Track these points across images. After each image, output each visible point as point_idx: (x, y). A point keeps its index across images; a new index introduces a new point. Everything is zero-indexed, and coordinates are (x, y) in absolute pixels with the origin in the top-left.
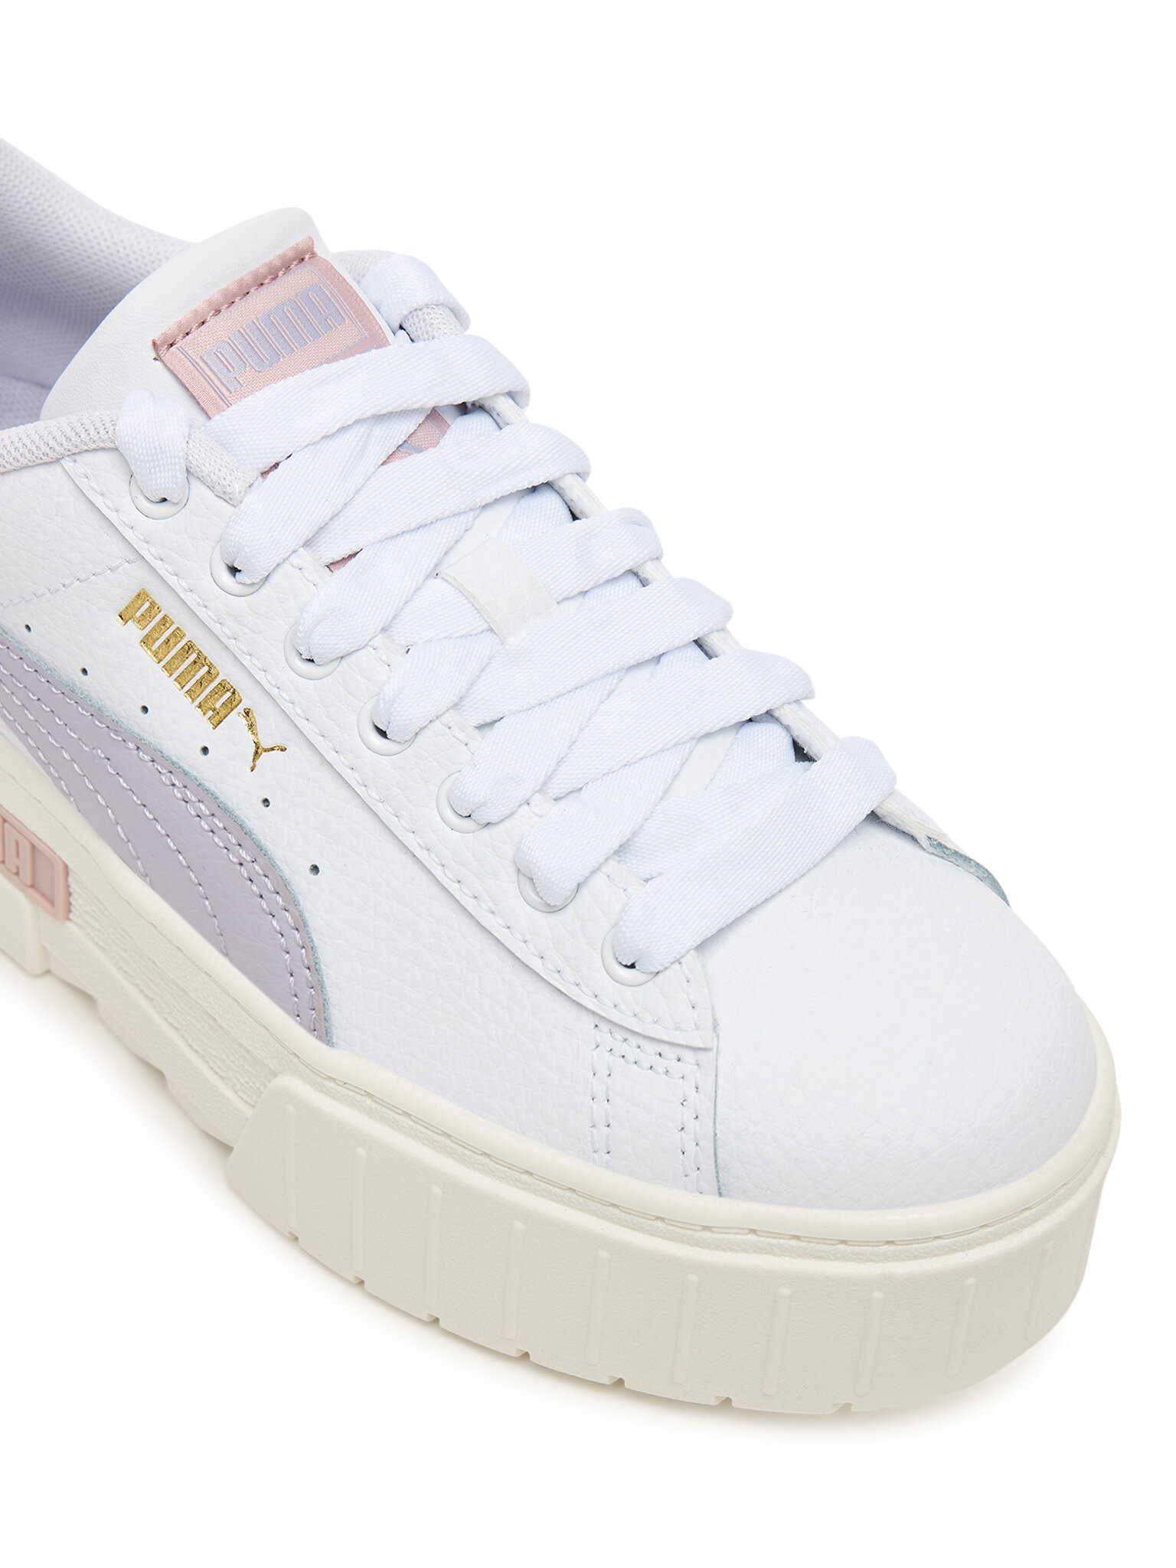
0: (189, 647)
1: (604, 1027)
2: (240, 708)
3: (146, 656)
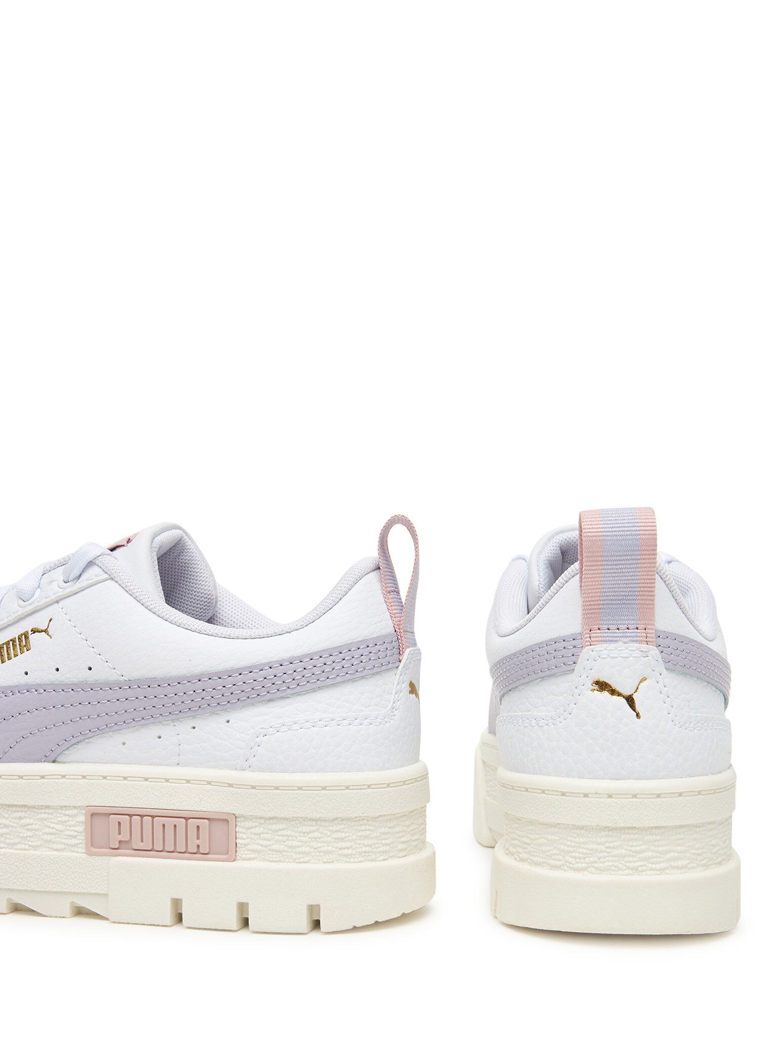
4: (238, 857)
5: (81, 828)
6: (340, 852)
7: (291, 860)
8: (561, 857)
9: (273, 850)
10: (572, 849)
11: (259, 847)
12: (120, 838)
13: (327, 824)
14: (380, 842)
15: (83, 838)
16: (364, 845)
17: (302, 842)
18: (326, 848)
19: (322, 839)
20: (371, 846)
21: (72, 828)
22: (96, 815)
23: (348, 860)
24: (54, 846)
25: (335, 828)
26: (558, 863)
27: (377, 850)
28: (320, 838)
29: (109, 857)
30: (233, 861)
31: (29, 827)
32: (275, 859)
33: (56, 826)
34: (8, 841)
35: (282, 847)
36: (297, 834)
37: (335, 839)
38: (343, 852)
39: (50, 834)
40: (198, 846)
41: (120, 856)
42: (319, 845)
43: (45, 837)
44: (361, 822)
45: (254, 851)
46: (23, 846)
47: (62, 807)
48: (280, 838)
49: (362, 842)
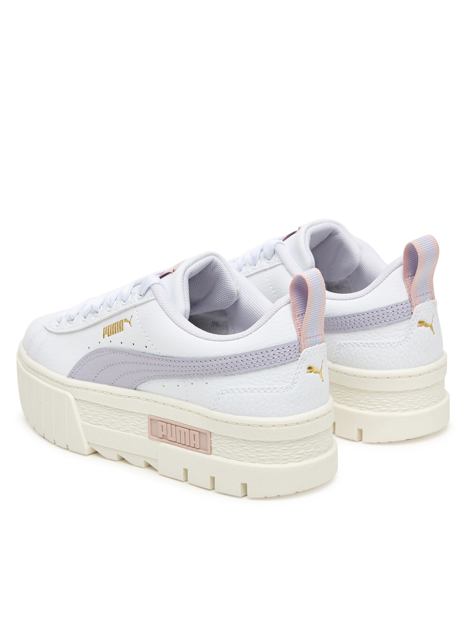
4: (212, 453)
5: (147, 425)
6: (259, 458)
7: (235, 459)
8: (408, 405)
9: (227, 453)
10: (413, 400)
11: (221, 450)
12: (163, 433)
13: (252, 443)
14: (282, 454)
15: (147, 430)
16: (272, 455)
17: (240, 450)
18: (252, 455)
19: (249, 451)
20: (276, 456)
21: (143, 424)
22: (152, 420)
23: (264, 462)
24: (136, 432)
25: (256, 446)
26: (407, 408)
27: (281, 458)
28: (248, 450)
29: (158, 442)
30: (210, 454)
31: (125, 420)
32: (228, 457)
33: (136, 422)
34: (116, 426)
35: (231, 452)
36: (238, 446)
37: (256, 451)
38: (260, 458)
39: (134, 425)
40: (195, 444)
41: (163, 442)
42: (249, 453)
43: (132, 427)
44: (270, 444)
45: (218, 451)
46: (123, 430)
47: (138, 414)
48: (230, 447)
49: (271, 454)
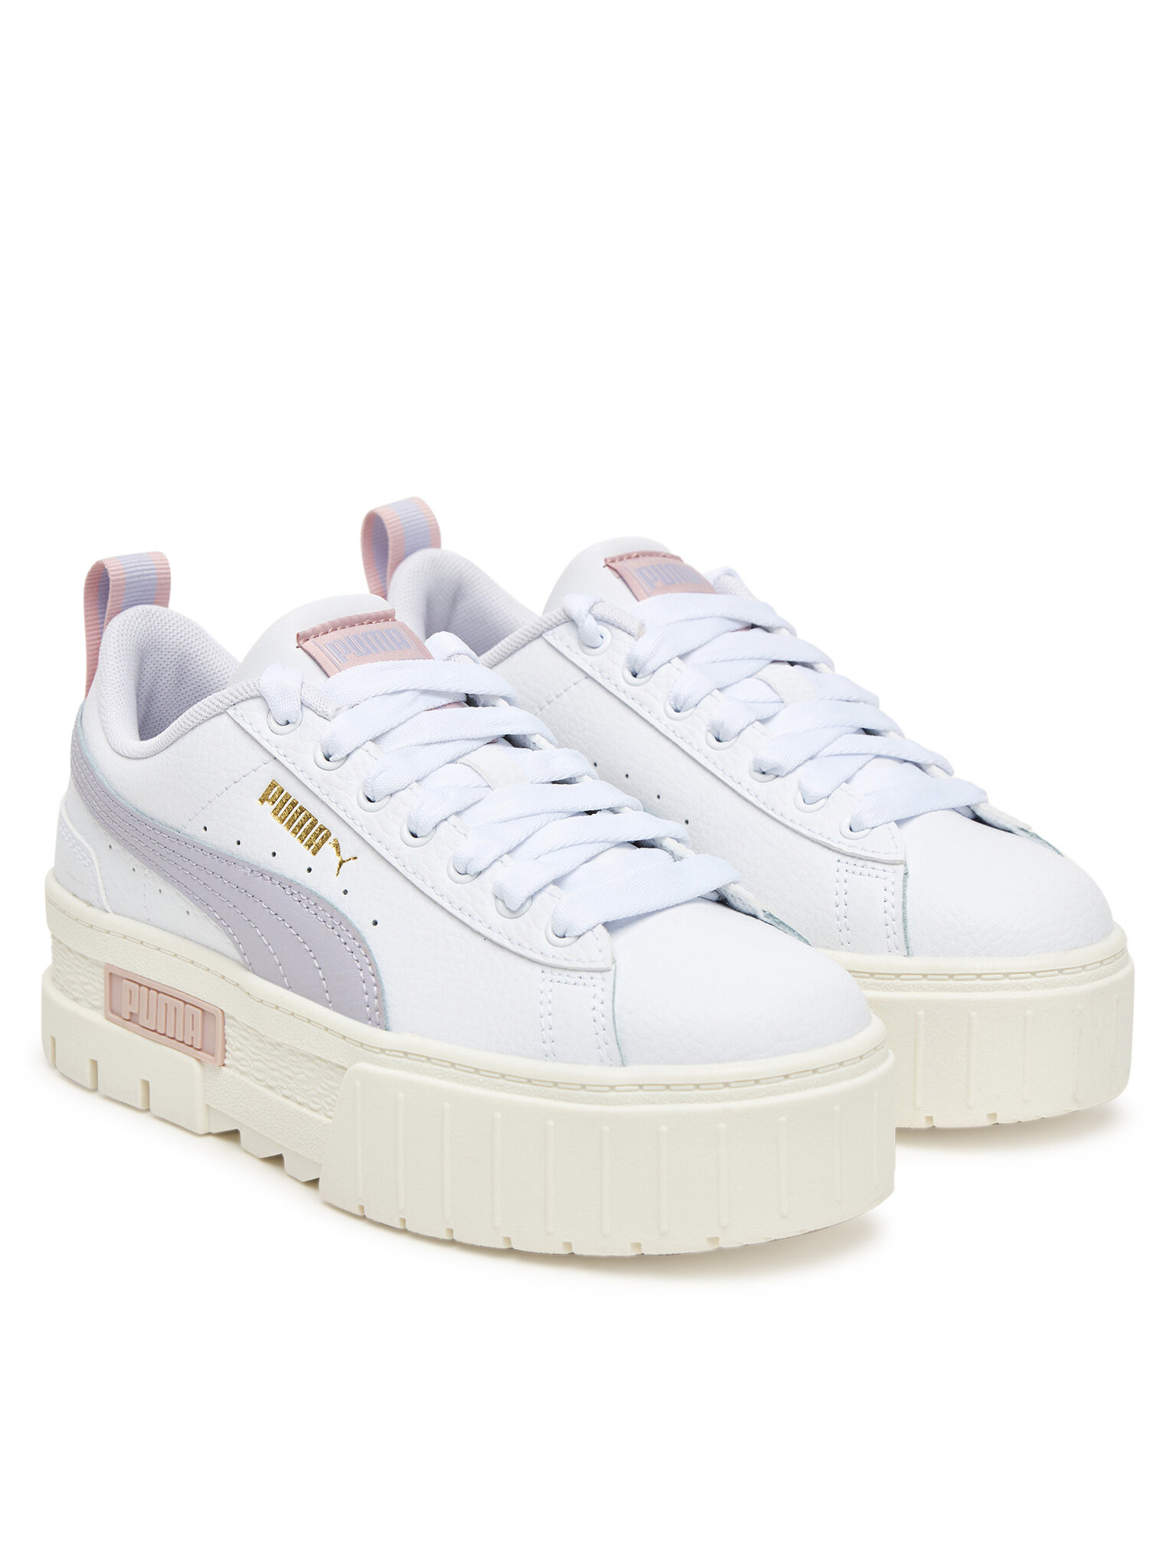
0: (302, 810)
1: (547, 970)
2: (331, 839)
3: (275, 821)
